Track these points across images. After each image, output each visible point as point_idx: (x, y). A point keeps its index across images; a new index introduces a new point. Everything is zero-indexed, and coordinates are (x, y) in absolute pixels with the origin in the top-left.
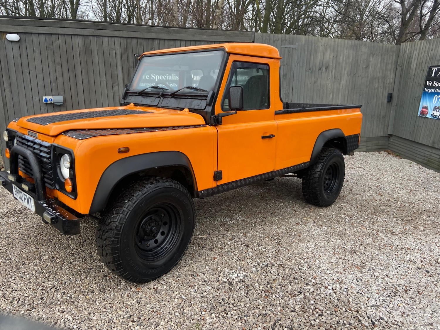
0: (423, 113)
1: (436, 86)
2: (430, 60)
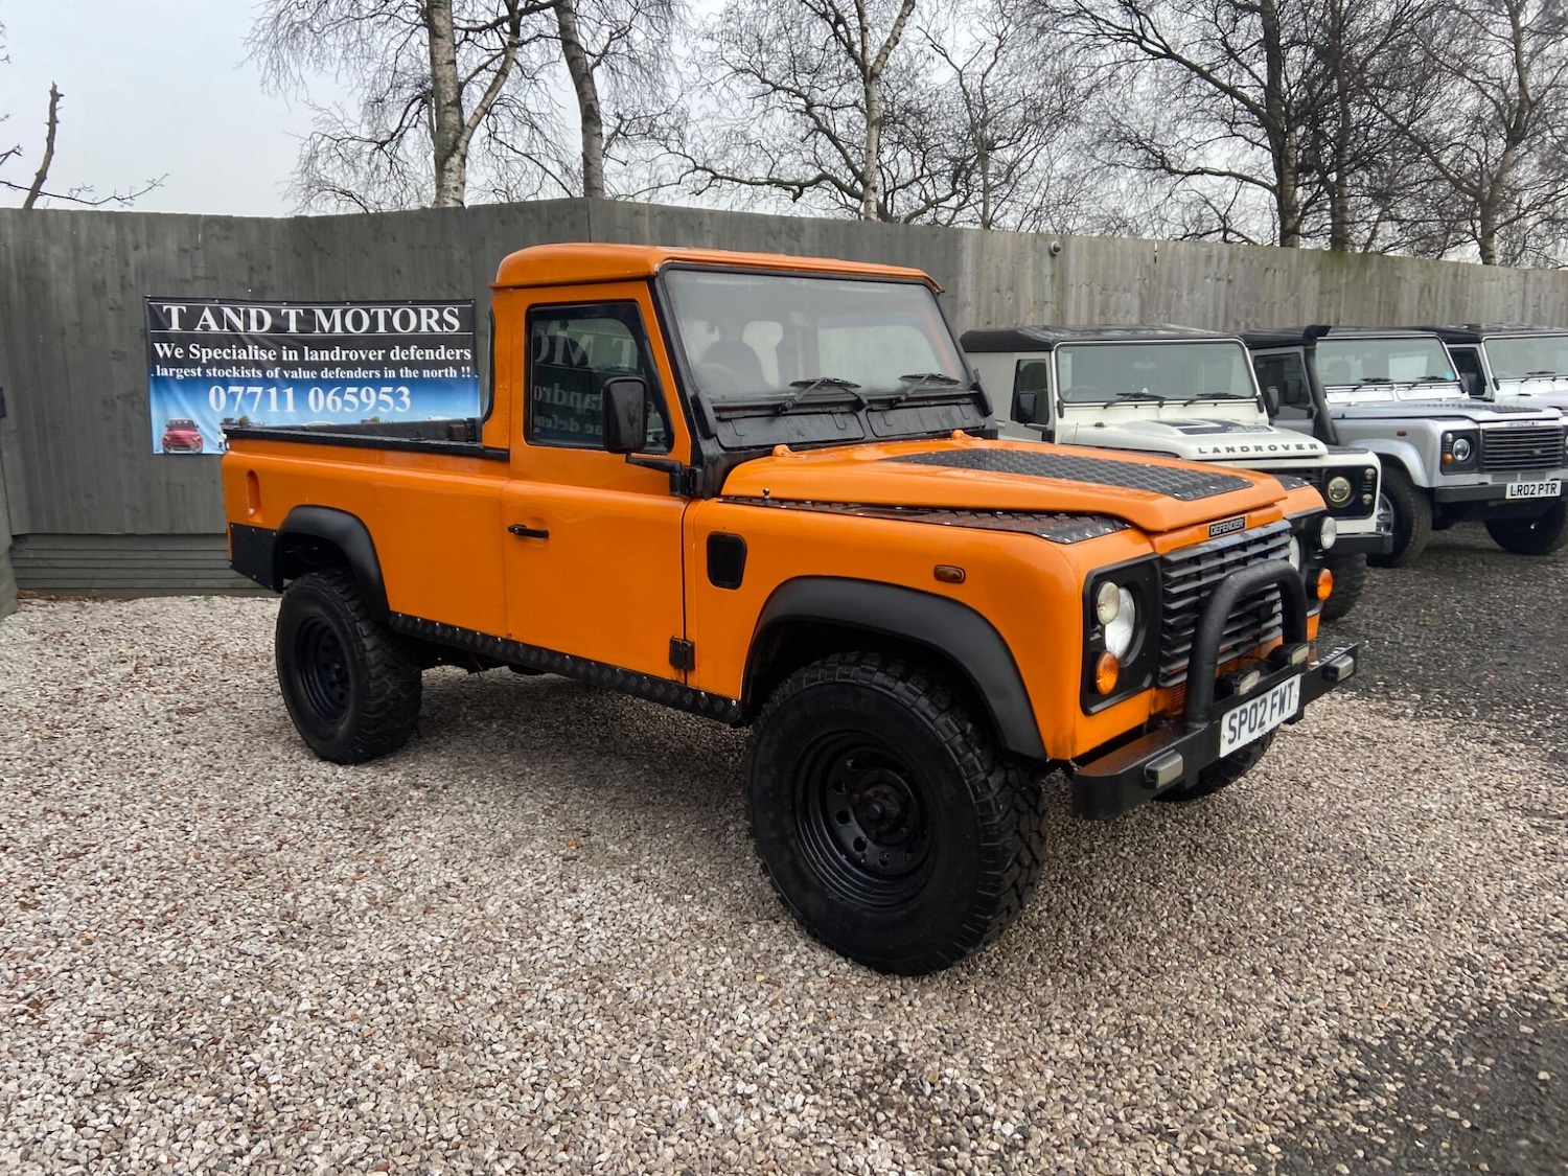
0: (174, 441)
1: (204, 361)
2: (144, 279)
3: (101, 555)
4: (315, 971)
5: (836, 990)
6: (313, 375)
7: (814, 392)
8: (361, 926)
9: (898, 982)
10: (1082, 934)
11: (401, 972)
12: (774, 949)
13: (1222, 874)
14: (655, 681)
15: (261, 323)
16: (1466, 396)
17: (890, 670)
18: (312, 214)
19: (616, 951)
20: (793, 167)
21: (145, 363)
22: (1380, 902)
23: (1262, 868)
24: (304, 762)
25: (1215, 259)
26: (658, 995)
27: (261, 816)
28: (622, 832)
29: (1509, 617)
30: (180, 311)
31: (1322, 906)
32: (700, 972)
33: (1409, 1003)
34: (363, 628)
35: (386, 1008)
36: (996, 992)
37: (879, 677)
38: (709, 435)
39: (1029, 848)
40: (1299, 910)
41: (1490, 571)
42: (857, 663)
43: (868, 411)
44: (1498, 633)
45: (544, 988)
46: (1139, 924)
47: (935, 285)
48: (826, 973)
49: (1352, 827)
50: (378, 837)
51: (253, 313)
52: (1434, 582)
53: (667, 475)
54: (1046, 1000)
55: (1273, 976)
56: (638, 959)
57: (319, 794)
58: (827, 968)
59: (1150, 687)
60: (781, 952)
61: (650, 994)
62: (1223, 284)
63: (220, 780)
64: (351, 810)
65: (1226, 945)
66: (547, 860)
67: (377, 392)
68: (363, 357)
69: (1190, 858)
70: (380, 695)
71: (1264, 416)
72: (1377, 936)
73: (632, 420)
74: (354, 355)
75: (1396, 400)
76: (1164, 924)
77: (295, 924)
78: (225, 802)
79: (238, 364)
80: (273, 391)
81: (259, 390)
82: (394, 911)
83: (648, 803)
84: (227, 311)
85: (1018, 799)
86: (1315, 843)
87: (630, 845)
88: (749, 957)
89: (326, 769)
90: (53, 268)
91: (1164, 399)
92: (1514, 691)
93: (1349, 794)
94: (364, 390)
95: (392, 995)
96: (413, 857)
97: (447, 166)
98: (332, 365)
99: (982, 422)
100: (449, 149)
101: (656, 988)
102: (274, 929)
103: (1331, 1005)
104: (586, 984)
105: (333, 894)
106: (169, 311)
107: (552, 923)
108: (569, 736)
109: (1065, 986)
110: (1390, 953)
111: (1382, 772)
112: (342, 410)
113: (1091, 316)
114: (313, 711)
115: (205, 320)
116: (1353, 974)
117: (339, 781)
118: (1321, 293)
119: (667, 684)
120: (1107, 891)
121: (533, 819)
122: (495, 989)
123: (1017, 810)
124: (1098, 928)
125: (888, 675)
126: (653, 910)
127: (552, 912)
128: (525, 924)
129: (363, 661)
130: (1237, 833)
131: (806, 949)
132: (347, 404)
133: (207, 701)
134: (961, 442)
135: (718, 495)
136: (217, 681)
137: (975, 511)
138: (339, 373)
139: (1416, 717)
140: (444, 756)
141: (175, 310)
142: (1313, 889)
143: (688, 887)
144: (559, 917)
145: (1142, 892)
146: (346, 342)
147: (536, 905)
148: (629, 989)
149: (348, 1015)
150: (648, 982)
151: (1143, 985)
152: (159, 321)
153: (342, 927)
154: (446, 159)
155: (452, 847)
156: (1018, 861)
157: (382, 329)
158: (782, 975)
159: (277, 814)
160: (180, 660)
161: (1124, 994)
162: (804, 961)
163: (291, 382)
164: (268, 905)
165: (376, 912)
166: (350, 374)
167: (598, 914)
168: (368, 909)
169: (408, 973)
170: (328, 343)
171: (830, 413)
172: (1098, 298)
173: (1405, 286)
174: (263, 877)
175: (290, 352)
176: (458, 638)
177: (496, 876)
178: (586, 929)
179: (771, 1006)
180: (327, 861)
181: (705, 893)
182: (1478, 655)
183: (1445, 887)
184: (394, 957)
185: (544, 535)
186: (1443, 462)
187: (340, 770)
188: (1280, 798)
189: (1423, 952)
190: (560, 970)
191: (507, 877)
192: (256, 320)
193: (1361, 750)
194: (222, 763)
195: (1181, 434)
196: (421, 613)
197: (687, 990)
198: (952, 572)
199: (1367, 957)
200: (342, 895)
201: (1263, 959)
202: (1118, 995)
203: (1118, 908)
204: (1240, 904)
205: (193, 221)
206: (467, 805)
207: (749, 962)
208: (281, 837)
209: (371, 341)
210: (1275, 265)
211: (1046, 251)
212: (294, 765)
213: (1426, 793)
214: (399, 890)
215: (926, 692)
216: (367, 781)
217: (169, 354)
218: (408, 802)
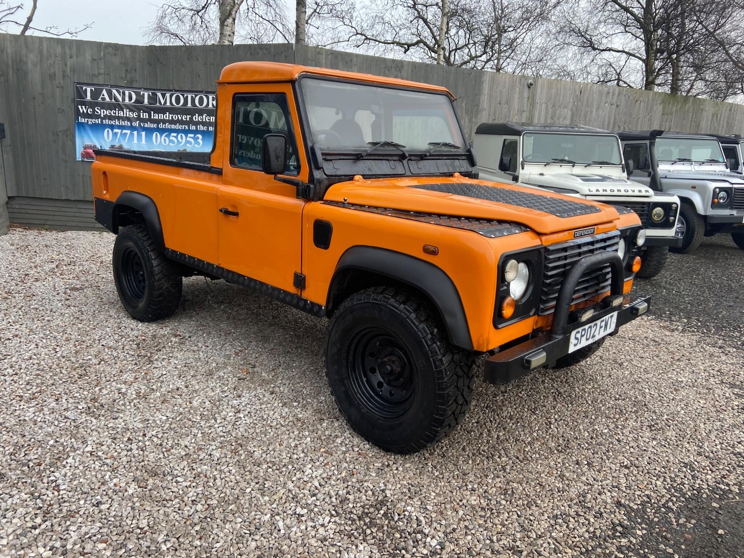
0: (86, 155)
1: (102, 116)
2: (74, 73)
3: (51, 209)
4: (99, 430)
5: (360, 459)
6: (155, 126)
7: (379, 148)
8: (129, 407)
9: (393, 457)
10: (492, 437)
11: (141, 434)
12: (333, 435)
13: (569, 409)
14: (286, 293)
15: (130, 98)
16: (728, 170)
17: (397, 298)
18: (157, 44)
19: (253, 430)
20: (406, 36)
21: (73, 116)
22: (649, 429)
23: (590, 407)
24: (124, 319)
25: (611, 94)
26: (269, 455)
27: (94, 346)
28: (271, 367)
29: (737, 282)
30: (91, 90)
31: (618, 430)
32: (293, 445)
33: (656, 486)
34: (152, 255)
35: (129, 453)
36: (442, 466)
37: (392, 301)
38: (318, 168)
39: (462, 395)
40: (606, 431)
41: (731, 258)
42: (382, 293)
43: (409, 160)
44: (731, 290)
45: (211, 448)
46: (523, 433)
47: (452, 96)
48: (356, 449)
49: (640, 388)
50: (150, 361)
51: (127, 93)
52: (702, 262)
53: (295, 187)
54: (467, 472)
55: (586, 466)
56: (263, 436)
57: (126, 337)
58: (358, 447)
59: (533, 315)
60: (337, 437)
61: (264, 455)
62: (614, 107)
63: (80, 326)
64: (140, 346)
65: (565, 448)
66: (230, 379)
67: (186, 136)
68: (180, 118)
69: (555, 399)
70: (159, 289)
71: (625, 174)
72: (644, 448)
73: (277, 158)
74: (175, 117)
75: (693, 170)
76: (535, 434)
77: (96, 404)
78: (79, 337)
79: (119, 118)
80: (135, 133)
81: (128, 132)
82: (147, 400)
83: (288, 352)
84: (114, 91)
85: (458, 369)
86: (620, 396)
87: (273, 374)
88: (319, 438)
89: (133, 323)
90: (30, 66)
91: (575, 163)
92: (735, 320)
93: (642, 370)
94: (180, 135)
95: (134, 446)
96: (164, 373)
97: (226, 23)
98: (164, 121)
99: (470, 169)
100: (227, 15)
101: (268, 452)
102: (85, 406)
103: (615, 484)
104: (233, 447)
105: (119, 389)
106: (86, 89)
107: (224, 413)
108: (258, 315)
109: (478, 464)
110: (650, 458)
111: (660, 359)
112: (169, 144)
113: (546, 119)
114: (130, 294)
115: (103, 95)
116: (629, 468)
117: (138, 330)
118: (663, 114)
119: (292, 295)
120: (509, 414)
121: (228, 357)
122: (186, 446)
123: (457, 375)
124: (501, 434)
125: (396, 301)
126: (276, 410)
127: (225, 407)
128: (210, 413)
129: (152, 272)
130: (581, 388)
131: (349, 436)
132: (171, 141)
133: (87, 284)
134: (458, 179)
135: (322, 199)
136: (94, 275)
137: (451, 217)
138: (168, 126)
139: (683, 331)
140: (193, 321)
141: (89, 89)
142: (615, 420)
143: (297, 398)
144: (228, 410)
145: (526, 416)
146: (172, 110)
147: (218, 403)
148: (254, 451)
149: (109, 455)
150: (265, 449)
151: (518, 466)
152: (81, 94)
153: (119, 407)
154: (225, 20)
155: (185, 369)
156: (456, 401)
157: (189, 105)
158: (334, 449)
159: (103, 345)
160: (79, 263)
161: (508, 471)
162: (347, 442)
163: (144, 129)
164: (86, 393)
165: (138, 400)
166: (173, 127)
167: (248, 410)
168: (135, 398)
169: (144, 435)
170: (163, 110)
171: (387, 160)
172: (550, 110)
173: (705, 113)
174: (88, 378)
175: (144, 114)
176: (196, 263)
177: (203, 385)
178: (240, 418)
179: (324, 466)
180: (121, 371)
181: (305, 402)
182: (719, 301)
183: (684, 424)
184: (140, 425)
185: (236, 214)
186: (713, 203)
187: (140, 324)
188: (606, 370)
189: (667, 458)
190: (222, 438)
191: (208, 387)
192: (128, 97)
193: (652, 347)
194: (84, 317)
195: (581, 181)
196: (180, 249)
197: (284, 454)
198: (432, 249)
199: (637, 459)
200: (123, 390)
201: (583, 457)
202: (505, 471)
203: (513, 424)
204: (576, 426)
205: (99, 45)
206: (198, 347)
207: (319, 441)
208: (101, 358)
209: (184, 111)
210: (641, 99)
211: (526, 85)
212: (119, 321)
213: (682, 372)
214: (153, 389)
215: (415, 311)
216: (152, 331)
217: (85, 111)
218: (170, 344)
